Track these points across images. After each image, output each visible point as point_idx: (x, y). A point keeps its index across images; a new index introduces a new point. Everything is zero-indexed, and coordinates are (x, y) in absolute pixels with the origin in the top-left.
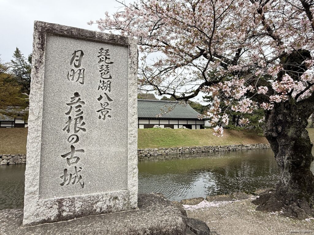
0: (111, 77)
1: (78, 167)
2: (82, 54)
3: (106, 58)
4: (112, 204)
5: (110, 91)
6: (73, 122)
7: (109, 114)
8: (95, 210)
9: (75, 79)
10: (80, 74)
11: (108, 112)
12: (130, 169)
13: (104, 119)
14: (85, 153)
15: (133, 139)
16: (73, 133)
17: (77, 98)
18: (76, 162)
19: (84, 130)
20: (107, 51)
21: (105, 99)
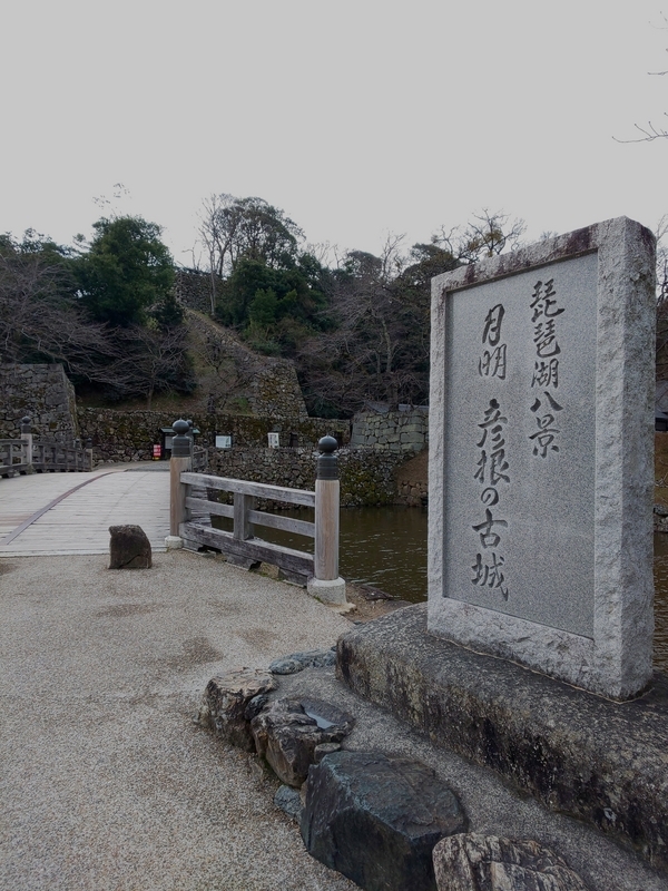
0: (558, 350)
1: (498, 556)
2: (502, 311)
3: (549, 303)
5: (556, 384)
6: (489, 462)
7: (554, 443)
9: (491, 372)
10: (498, 358)
11: (552, 437)
12: (598, 589)
13: (544, 455)
14: (508, 529)
15: (608, 510)
16: (489, 485)
17: (495, 412)
18: (495, 545)
20: (549, 284)
21: (546, 408)
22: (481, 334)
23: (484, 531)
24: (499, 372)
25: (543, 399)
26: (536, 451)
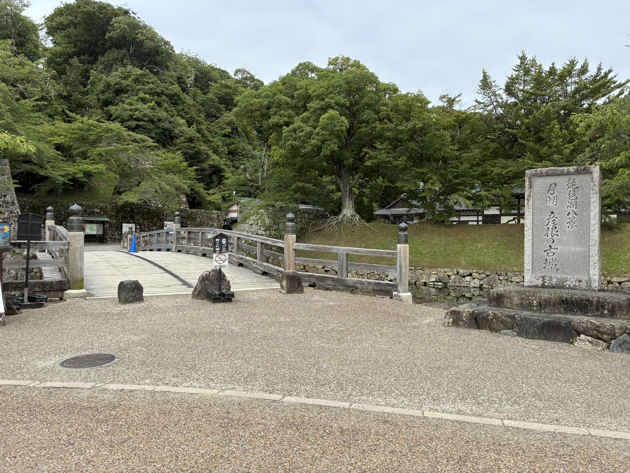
0: (577, 198)
1: (554, 259)
2: (556, 185)
3: (573, 184)
4: (577, 284)
5: (576, 208)
6: (550, 230)
7: (575, 225)
8: (565, 286)
9: (551, 203)
10: (554, 199)
11: (575, 223)
12: (591, 263)
13: (572, 228)
14: (558, 250)
15: (594, 242)
16: (551, 237)
17: (553, 215)
18: (553, 255)
19: (558, 235)
20: (574, 179)
21: (572, 215)
22: (547, 191)
23: (548, 252)
24: (555, 203)
25: (571, 212)
26: (569, 227)
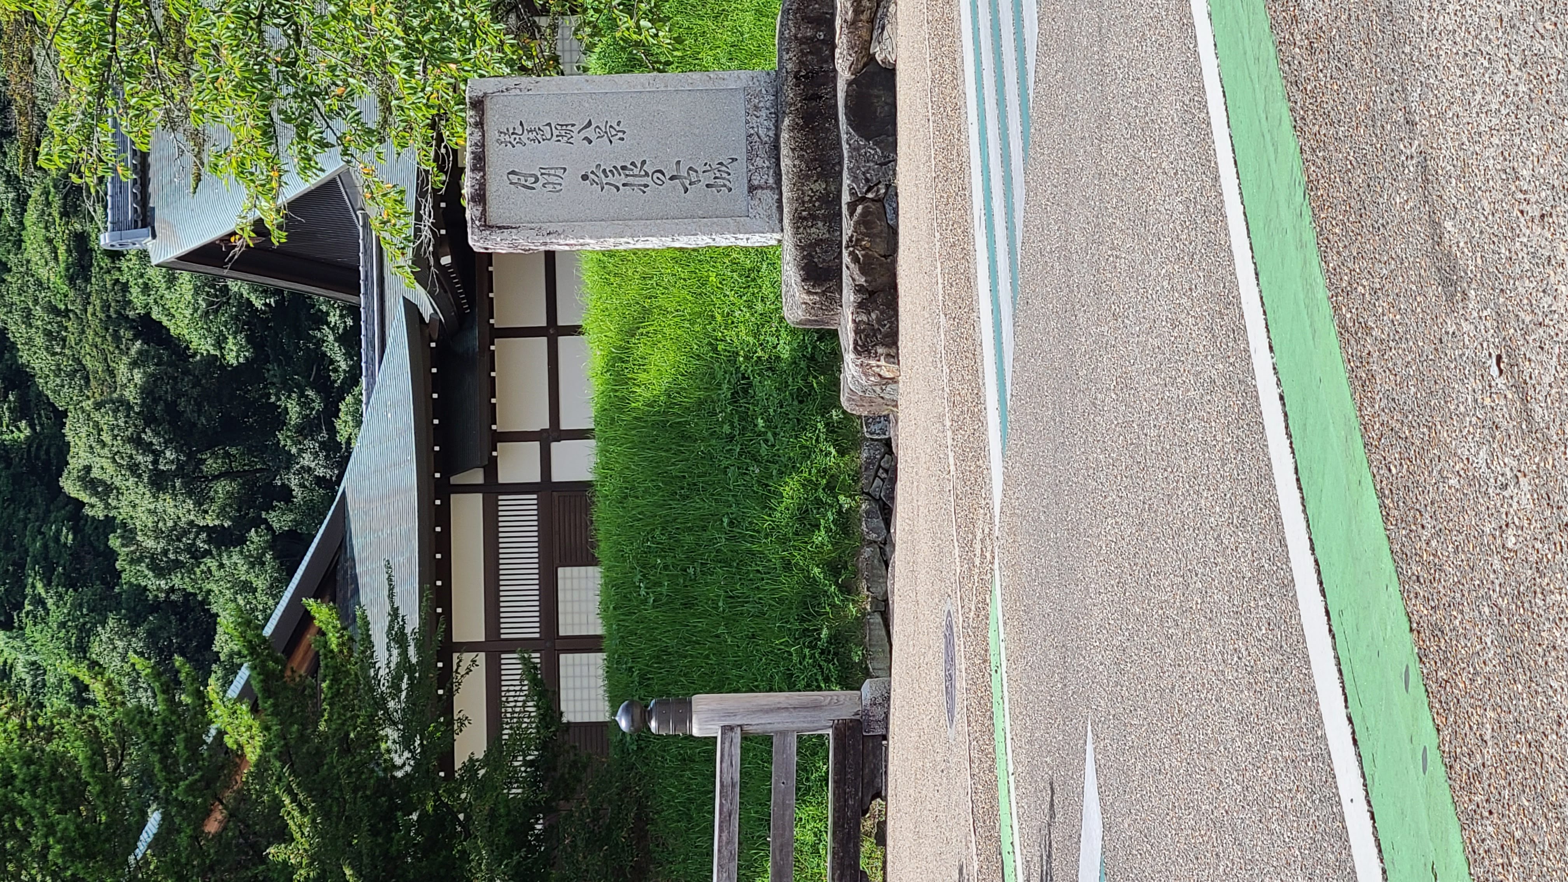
0: (549, 124)
1: (705, 168)
2: (513, 172)
3: (514, 133)
4: (763, 113)
5: (573, 125)
6: (631, 180)
7: (615, 126)
10: (549, 175)
11: (611, 126)
12: (710, 86)
13: (624, 132)
14: (683, 160)
16: (649, 178)
17: (592, 176)
18: (696, 171)
19: (644, 162)
20: (499, 132)
21: (590, 133)
22: (528, 192)
23: (687, 183)
25: (584, 134)
26: (622, 139)
